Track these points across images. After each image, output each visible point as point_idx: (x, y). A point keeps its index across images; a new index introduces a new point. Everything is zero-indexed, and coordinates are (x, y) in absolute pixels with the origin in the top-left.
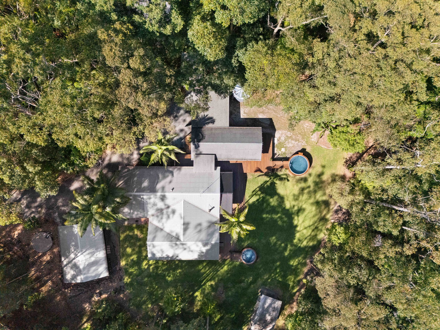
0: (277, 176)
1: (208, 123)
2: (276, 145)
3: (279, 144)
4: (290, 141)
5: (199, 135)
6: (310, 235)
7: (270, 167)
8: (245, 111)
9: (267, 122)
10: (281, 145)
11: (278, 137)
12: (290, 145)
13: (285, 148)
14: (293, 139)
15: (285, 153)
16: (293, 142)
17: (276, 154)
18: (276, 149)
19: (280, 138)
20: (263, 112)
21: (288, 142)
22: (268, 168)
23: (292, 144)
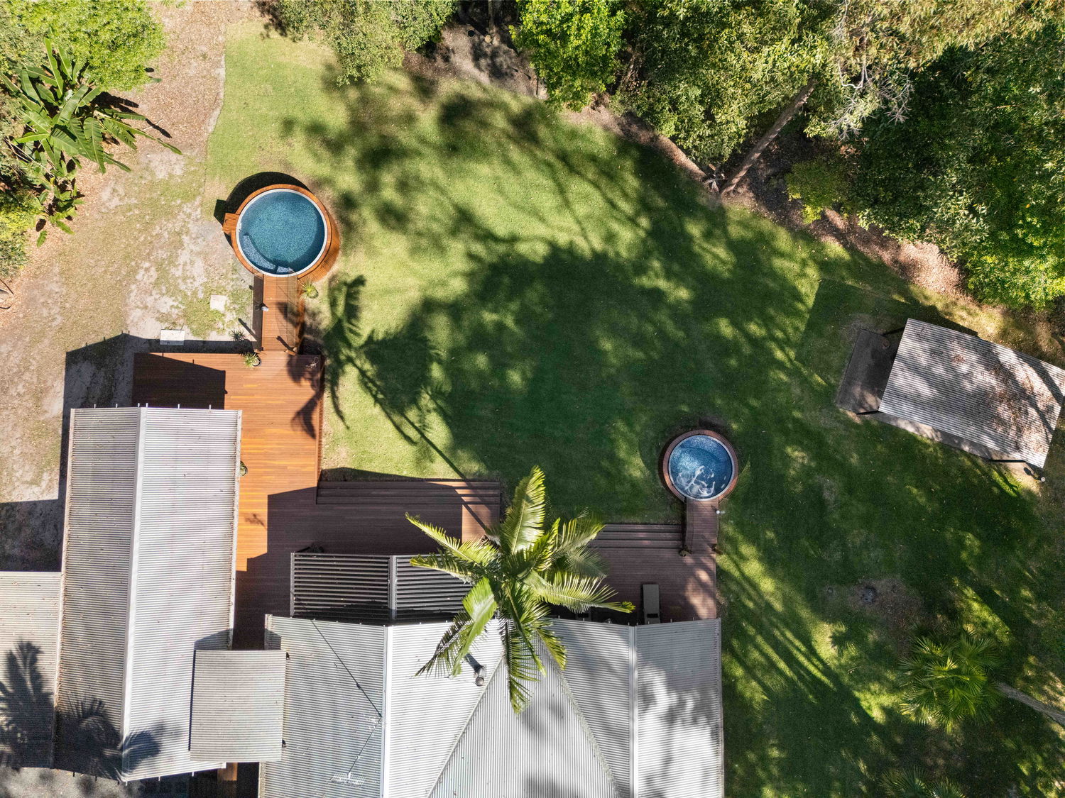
0: (338, 332)
1: (37, 678)
2: (194, 332)
3: (189, 322)
4: (178, 273)
5: (88, 734)
6: (596, 185)
7: (289, 364)
8: (28, 478)
9: (87, 378)
10: (195, 310)
11: (158, 325)
12: (198, 268)
13: (210, 292)
14: (172, 261)
15: (235, 296)
16: (184, 257)
17: (236, 336)
18: (214, 337)
19: (163, 318)
20: (39, 394)
21: (184, 279)
22: (296, 371)
23: (192, 263)
